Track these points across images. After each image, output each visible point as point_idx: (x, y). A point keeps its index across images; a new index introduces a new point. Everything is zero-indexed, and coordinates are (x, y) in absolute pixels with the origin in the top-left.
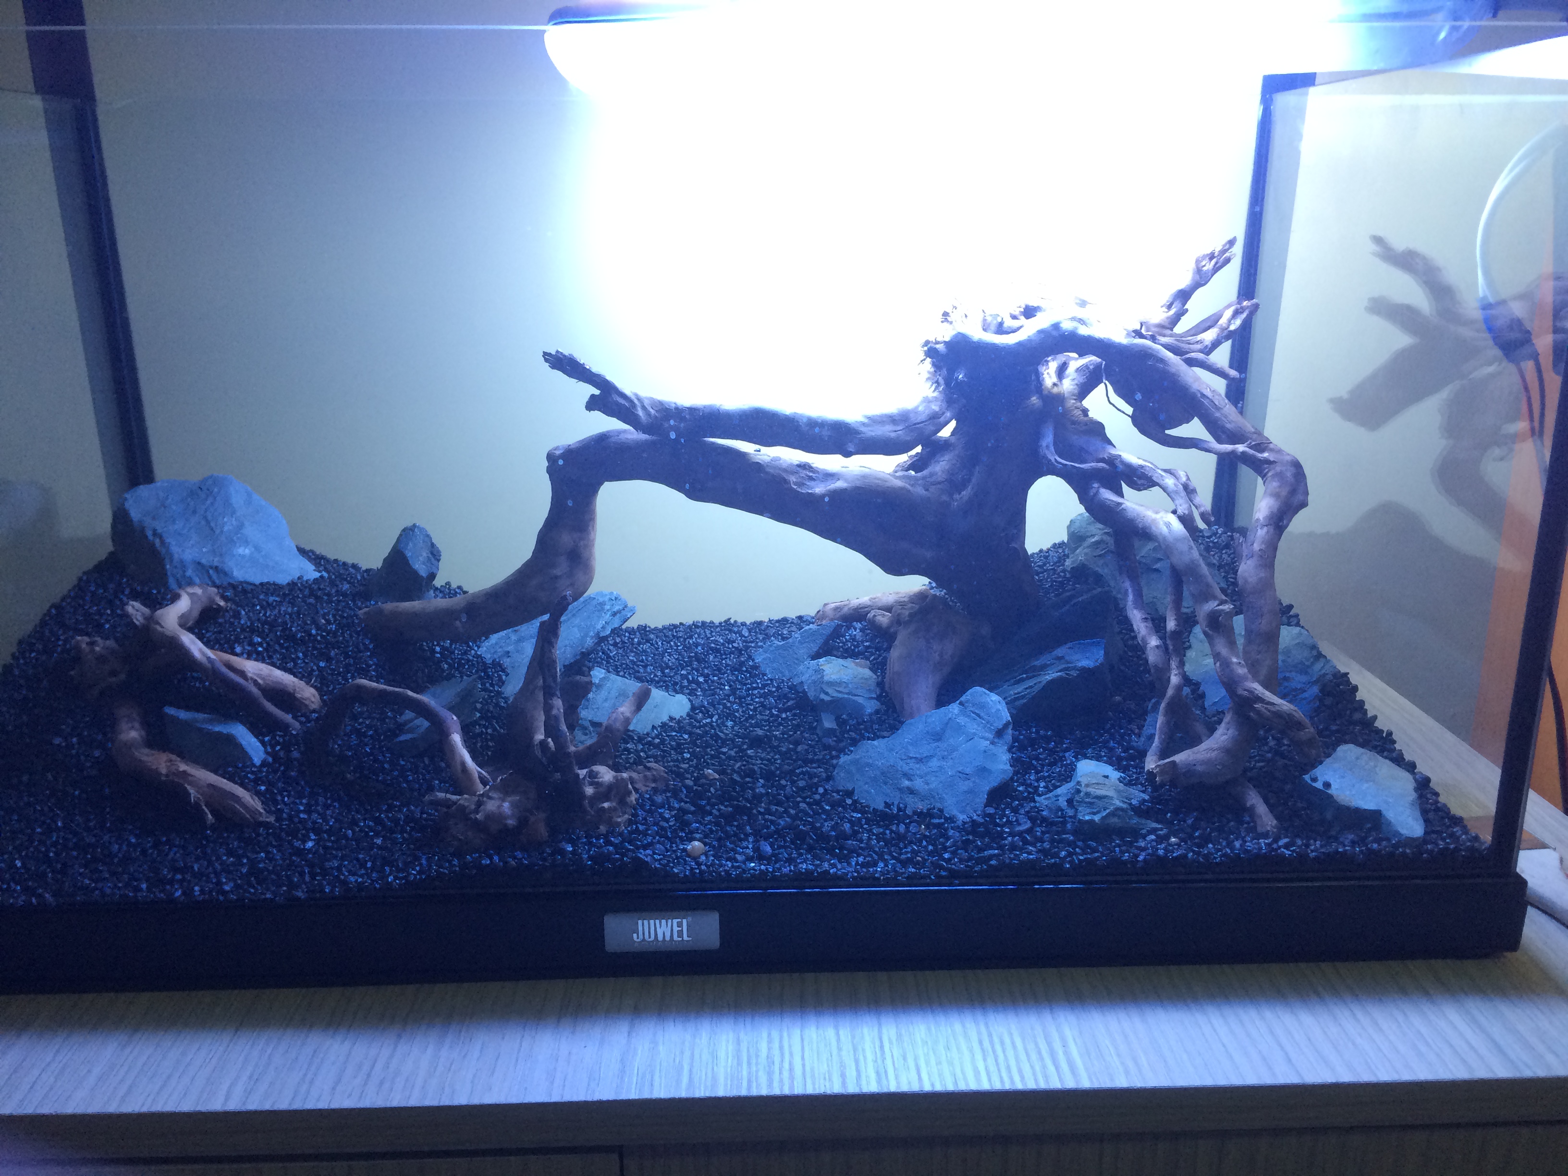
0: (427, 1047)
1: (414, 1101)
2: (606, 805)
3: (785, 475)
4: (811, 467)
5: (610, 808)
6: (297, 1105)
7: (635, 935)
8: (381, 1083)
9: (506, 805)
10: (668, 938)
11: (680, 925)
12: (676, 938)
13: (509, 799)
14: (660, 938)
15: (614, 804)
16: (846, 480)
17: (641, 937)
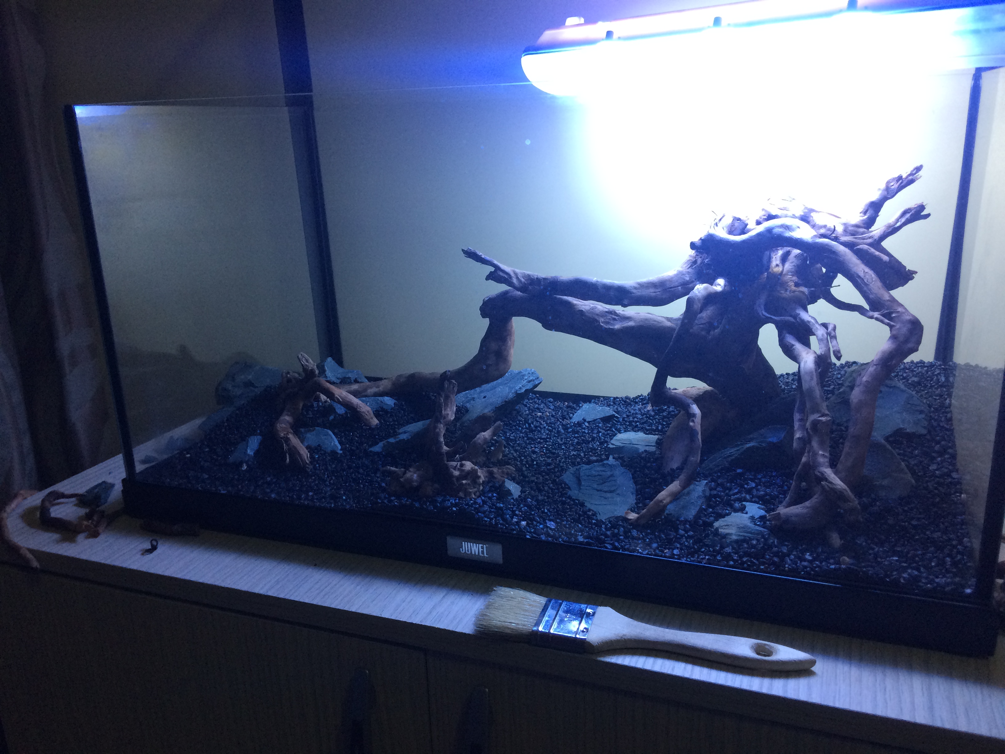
2: (464, 482)
3: (596, 317)
4: (616, 313)
5: (466, 484)
7: (461, 549)
8: (326, 595)
9: (415, 475)
10: (477, 553)
11: (482, 548)
12: (480, 554)
13: (418, 472)
14: (473, 553)
15: (469, 482)
16: (635, 321)
17: (464, 551)
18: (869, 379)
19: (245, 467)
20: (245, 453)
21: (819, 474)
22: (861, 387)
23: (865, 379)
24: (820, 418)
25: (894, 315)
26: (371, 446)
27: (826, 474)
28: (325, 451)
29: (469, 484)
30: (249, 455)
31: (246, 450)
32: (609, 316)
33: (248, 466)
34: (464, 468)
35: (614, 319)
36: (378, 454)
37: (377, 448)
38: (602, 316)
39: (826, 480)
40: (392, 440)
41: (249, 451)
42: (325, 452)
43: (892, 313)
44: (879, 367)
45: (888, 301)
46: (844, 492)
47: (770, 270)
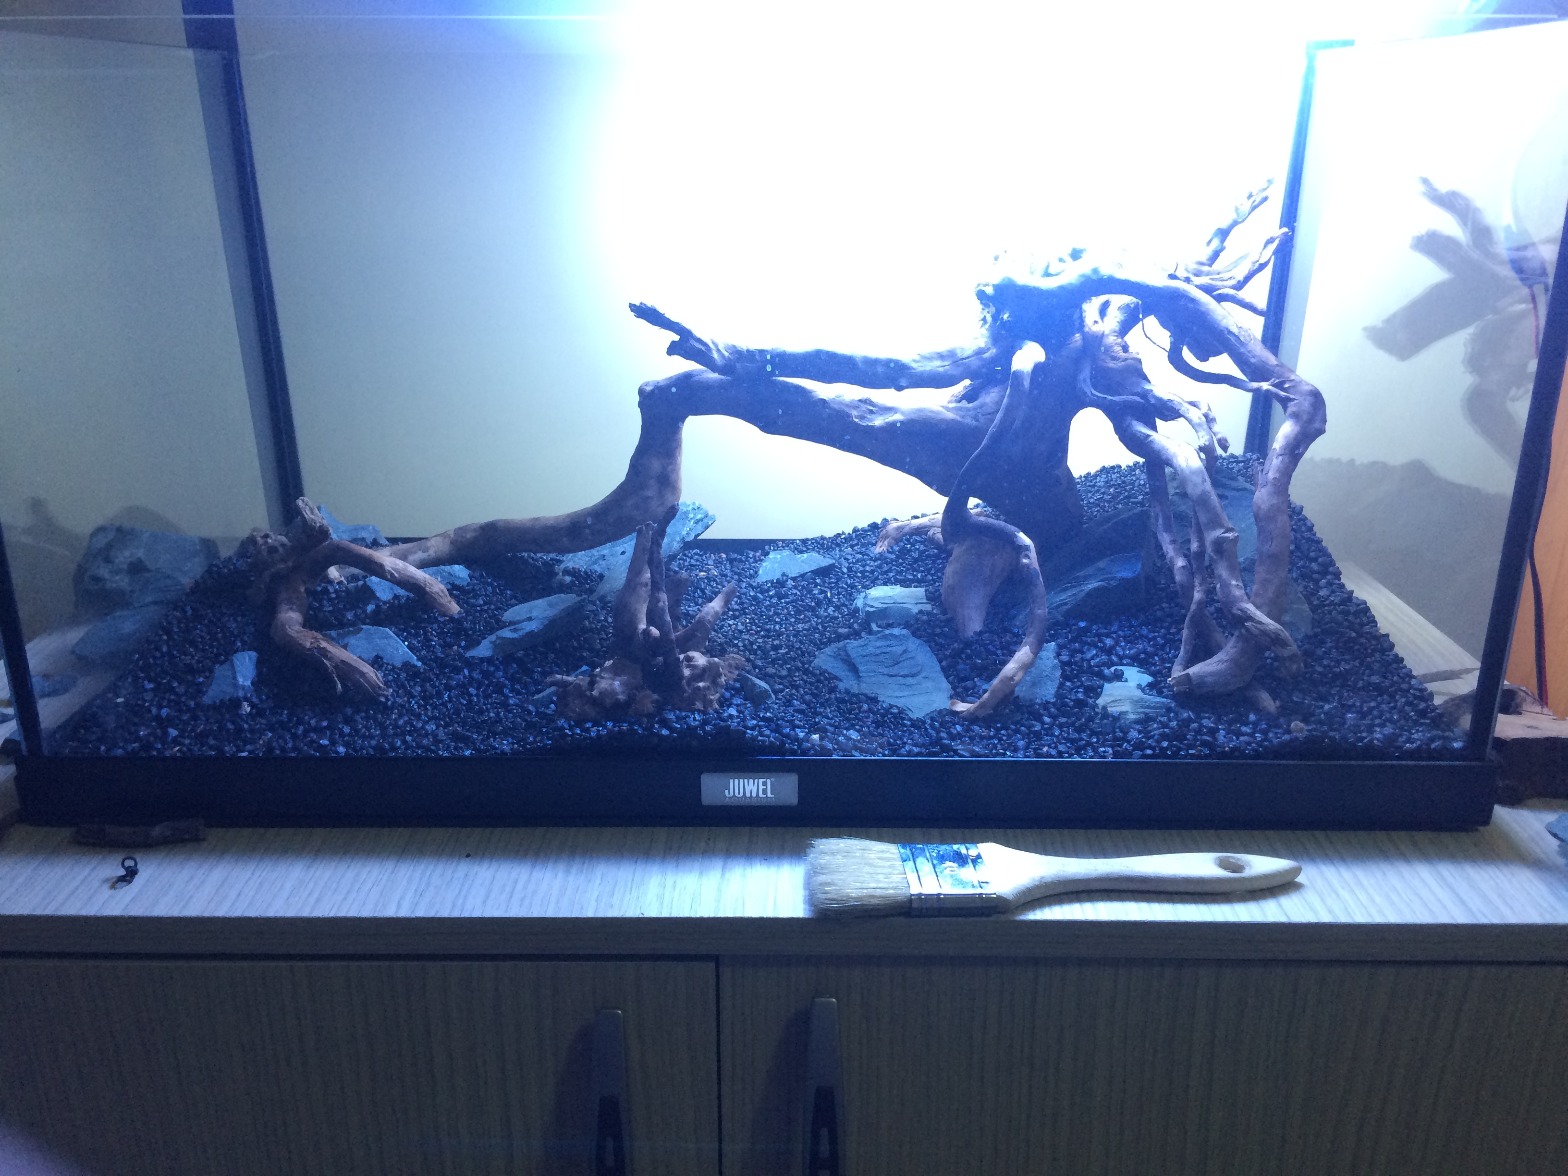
0: (556, 876)
1: (550, 913)
2: (701, 684)
3: (847, 409)
5: (704, 687)
6: (456, 914)
7: (727, 792)
8: (522, 900)
9: (617, 683)
10: (754, 795)
11: (765, 784)
12: (761, 795)
13: (619, 677)
14: (748, 795)
15: (708, 684)
16: (903, 413)
17: (732, 794)
18: (1277, 475)
19: (246, 708)
20: (235, 685)
21: (1239, 613)
22: (1269, 486)
23: (1271, 475)
24: (1226, 535)
25: (1287, 386)
26: (467, 648)
27: (1249, 612)
28: (393, 665)
29: (708, 688)
30: (243, 687)
31: (235, 678)
32: (864, 407)
33: (252, 705)
34: (696, 663)
35: (871, 412)
36: (489, 661)
37: (484, 650)
38: (856, 407)
39: (1250, 618)
40: (507, 633)
41: (241, 680)
42: (394, 667)
43: (1284, 382)
44: (1286, 457)
45: (1277, 365)
46: (1280, 632)
47: (1086, 329)
